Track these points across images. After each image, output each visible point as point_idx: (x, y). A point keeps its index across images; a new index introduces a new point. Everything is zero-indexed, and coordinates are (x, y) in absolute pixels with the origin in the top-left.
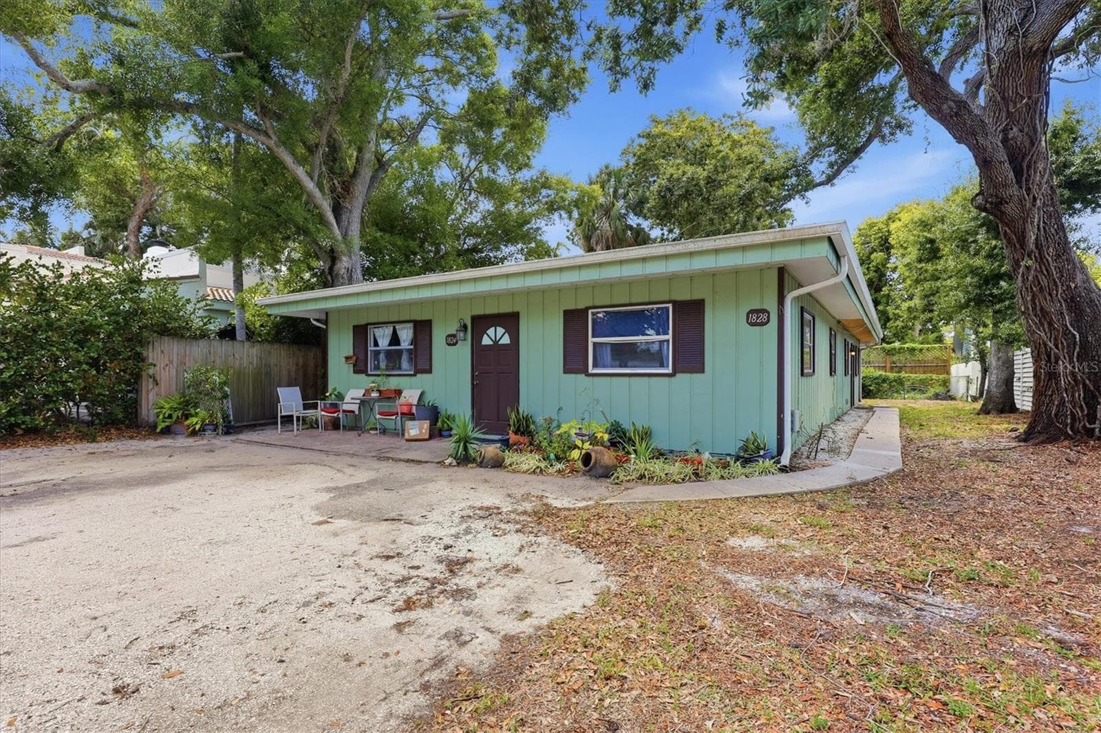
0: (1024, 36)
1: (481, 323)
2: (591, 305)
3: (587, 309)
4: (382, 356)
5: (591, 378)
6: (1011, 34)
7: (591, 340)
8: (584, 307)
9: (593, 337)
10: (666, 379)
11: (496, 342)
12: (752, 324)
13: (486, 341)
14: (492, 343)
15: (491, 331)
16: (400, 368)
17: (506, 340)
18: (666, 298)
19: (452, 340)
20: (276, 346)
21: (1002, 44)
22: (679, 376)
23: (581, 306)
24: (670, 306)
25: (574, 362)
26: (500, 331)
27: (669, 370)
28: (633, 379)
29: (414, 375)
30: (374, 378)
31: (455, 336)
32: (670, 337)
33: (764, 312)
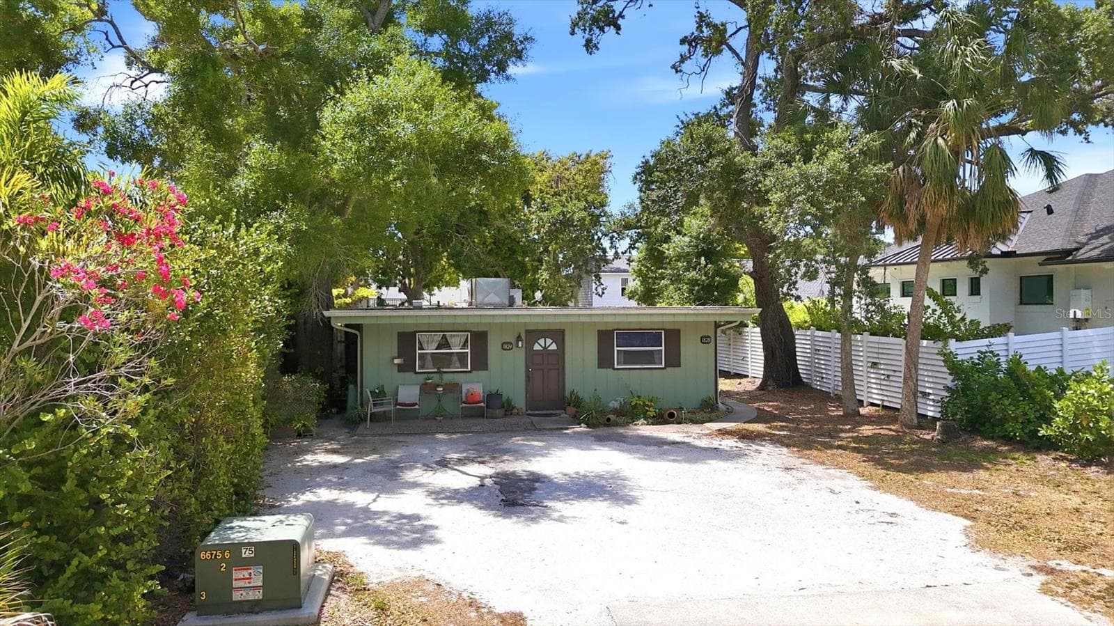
1: (533, 334)
2: (616, 328)
3: (614, 329)
5: (616, 371)
7: (616, 349)
8: (612, 329)
9: (617, 346)
10: (662, 371)
11: (545, 348)
12: (703, 343)
13: (537, 347)
14: (542, 349)
15: (542, 341)
16: (450, 366)
17: (554, 347)
18: (661, 327)
19: (506, 346)
22: (668, 369)
23: (610, 328)
24: (663, 332)
25: (605, 361)
26: (549, 341)
27: (663, 366)
28: (643, 371)
29: (470, 372)
30: (426, 375)
31: (511, 343)
32: (663, 348)
33: (709, 337)
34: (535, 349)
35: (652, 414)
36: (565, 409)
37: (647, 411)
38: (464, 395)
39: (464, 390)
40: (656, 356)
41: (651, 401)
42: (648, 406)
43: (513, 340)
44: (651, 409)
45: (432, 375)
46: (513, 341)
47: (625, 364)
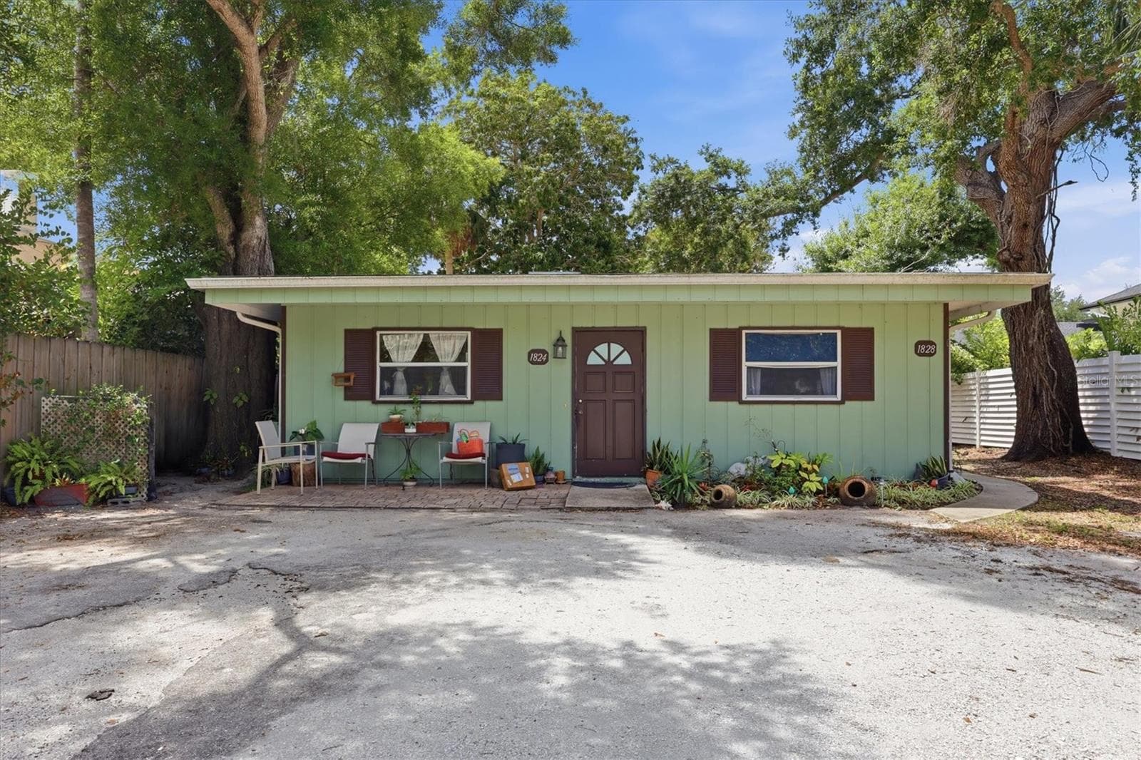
0: (1051, 129)
1: (586, 338)
2: (746, 325)
3: (741, 328)
4: (400, 376)
5: (744, 407)
6: (1042, 125)
7: (745, 364)
8: (737, 327)
9: (747, 360)
10: (835, 407)
11: (609, 363)
12: (920, 355)
13: (593, 359)
14: (603, 363)
15: (602, 349)
16: (436, 392)
17: (625, 359)
18: (835, 324)
19: (537, 357)
20: (140, 354)
21: (1034, 132)
22: (848, 403)
23: (733, 325)
24: (839, 333)
25: (723, 388)
26: (616, 348)
27: (838, 398)
28: (798, 407)
29: (471, 402)
30: (392, 407)
31: (544, 352)
32: (838, 364)
33: (932, 343)
34: (588, 363)
35: (814, 486)
36: (643, 475)
37: (804, 480)
38: (454, 443)
39: (456, 436)
40: (825, 378)
41: (814, 463)
42: (806, 470)
43: (548, 347)
44: (813, 477)
45: (401, 407)
46: (550, 349)
47: (763, 393)
